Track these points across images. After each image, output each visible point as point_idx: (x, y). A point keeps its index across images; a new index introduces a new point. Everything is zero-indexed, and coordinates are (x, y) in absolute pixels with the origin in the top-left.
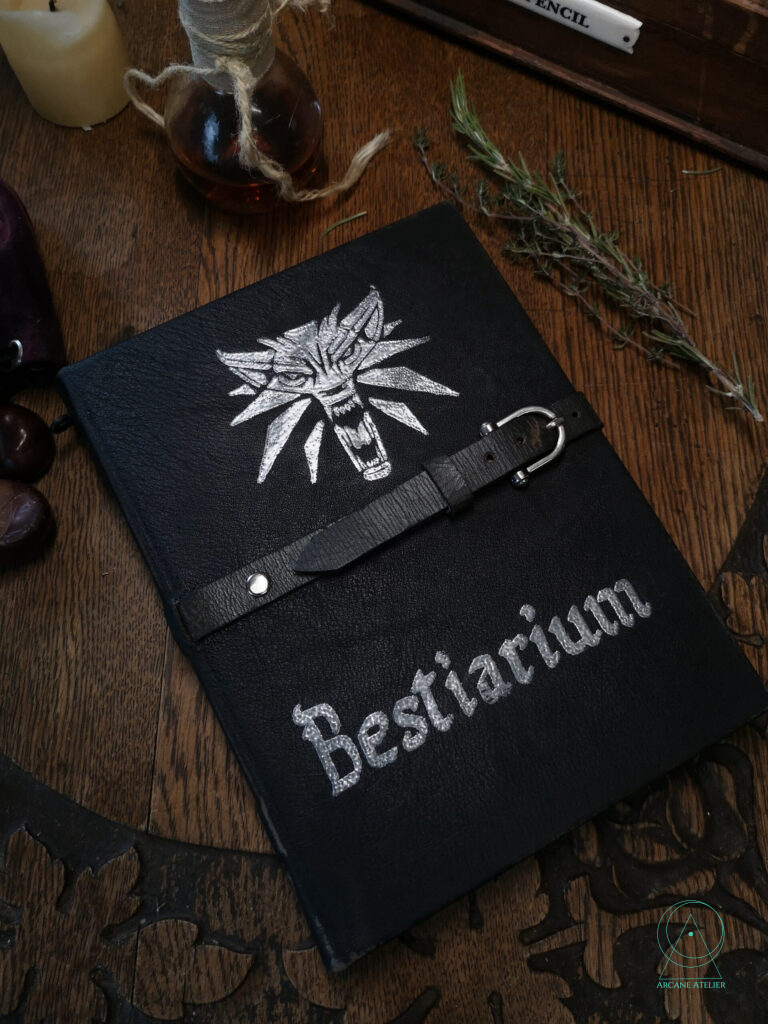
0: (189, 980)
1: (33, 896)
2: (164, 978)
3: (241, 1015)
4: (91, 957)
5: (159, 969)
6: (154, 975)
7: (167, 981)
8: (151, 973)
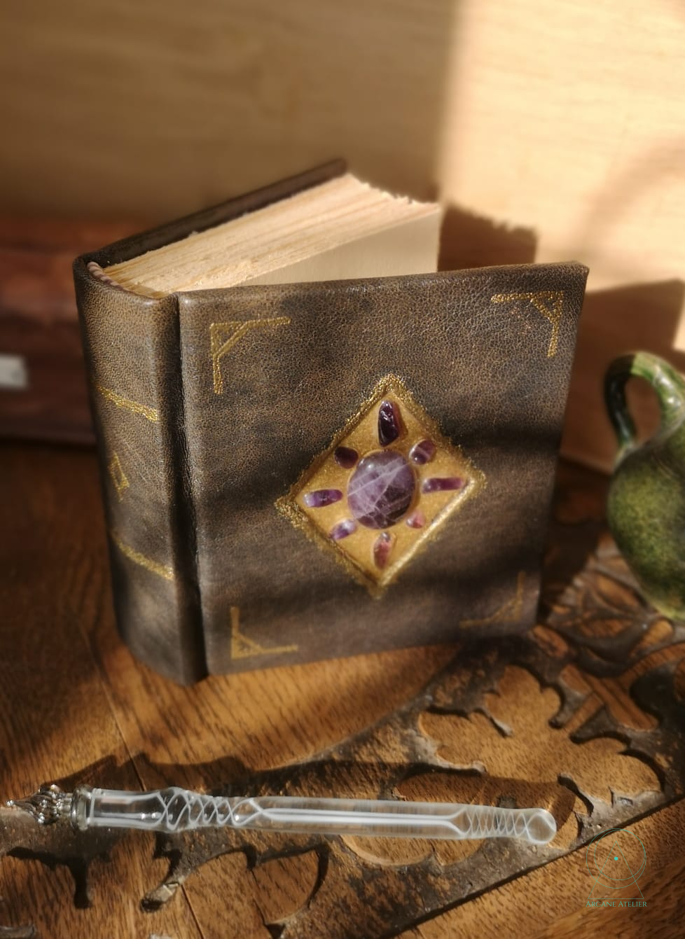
0: (260, 900)
1: (43, 907)
2: (232, 913)
3: (333, 913)
4: (139, 933)
5: (223, 907)
6: (219, 915)
7: (237, 913)
8: (215, 915)
